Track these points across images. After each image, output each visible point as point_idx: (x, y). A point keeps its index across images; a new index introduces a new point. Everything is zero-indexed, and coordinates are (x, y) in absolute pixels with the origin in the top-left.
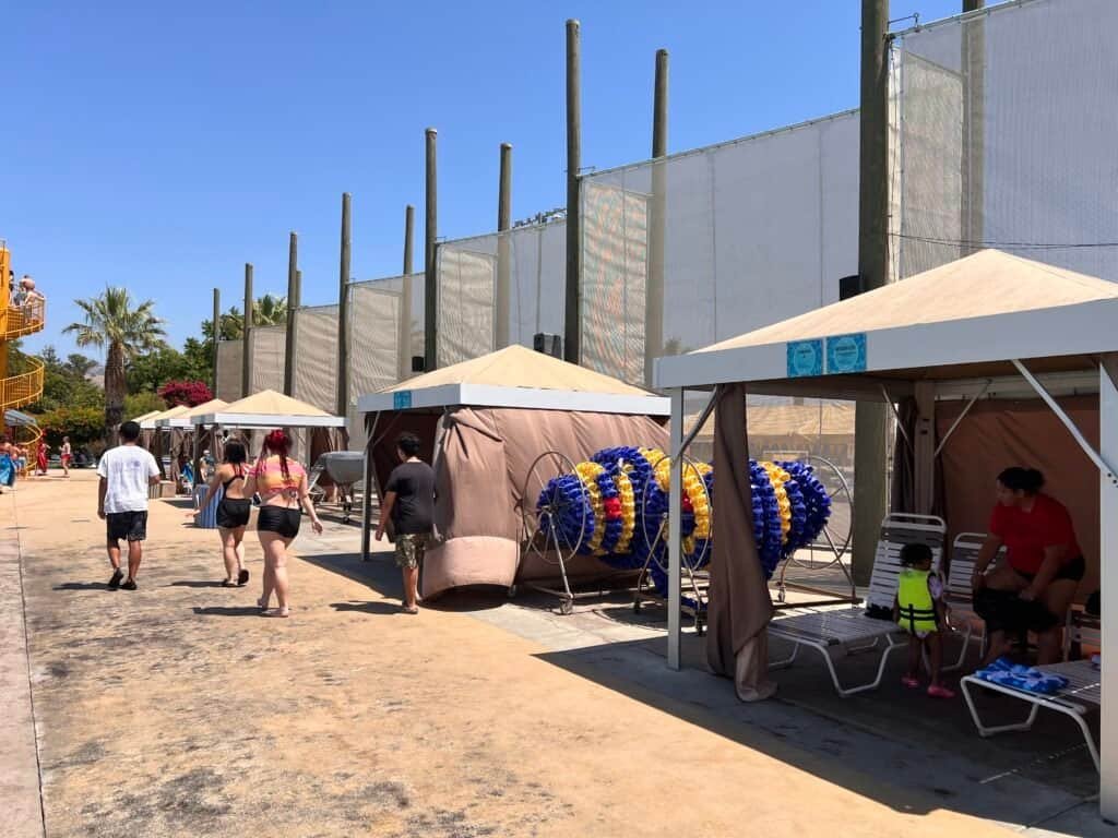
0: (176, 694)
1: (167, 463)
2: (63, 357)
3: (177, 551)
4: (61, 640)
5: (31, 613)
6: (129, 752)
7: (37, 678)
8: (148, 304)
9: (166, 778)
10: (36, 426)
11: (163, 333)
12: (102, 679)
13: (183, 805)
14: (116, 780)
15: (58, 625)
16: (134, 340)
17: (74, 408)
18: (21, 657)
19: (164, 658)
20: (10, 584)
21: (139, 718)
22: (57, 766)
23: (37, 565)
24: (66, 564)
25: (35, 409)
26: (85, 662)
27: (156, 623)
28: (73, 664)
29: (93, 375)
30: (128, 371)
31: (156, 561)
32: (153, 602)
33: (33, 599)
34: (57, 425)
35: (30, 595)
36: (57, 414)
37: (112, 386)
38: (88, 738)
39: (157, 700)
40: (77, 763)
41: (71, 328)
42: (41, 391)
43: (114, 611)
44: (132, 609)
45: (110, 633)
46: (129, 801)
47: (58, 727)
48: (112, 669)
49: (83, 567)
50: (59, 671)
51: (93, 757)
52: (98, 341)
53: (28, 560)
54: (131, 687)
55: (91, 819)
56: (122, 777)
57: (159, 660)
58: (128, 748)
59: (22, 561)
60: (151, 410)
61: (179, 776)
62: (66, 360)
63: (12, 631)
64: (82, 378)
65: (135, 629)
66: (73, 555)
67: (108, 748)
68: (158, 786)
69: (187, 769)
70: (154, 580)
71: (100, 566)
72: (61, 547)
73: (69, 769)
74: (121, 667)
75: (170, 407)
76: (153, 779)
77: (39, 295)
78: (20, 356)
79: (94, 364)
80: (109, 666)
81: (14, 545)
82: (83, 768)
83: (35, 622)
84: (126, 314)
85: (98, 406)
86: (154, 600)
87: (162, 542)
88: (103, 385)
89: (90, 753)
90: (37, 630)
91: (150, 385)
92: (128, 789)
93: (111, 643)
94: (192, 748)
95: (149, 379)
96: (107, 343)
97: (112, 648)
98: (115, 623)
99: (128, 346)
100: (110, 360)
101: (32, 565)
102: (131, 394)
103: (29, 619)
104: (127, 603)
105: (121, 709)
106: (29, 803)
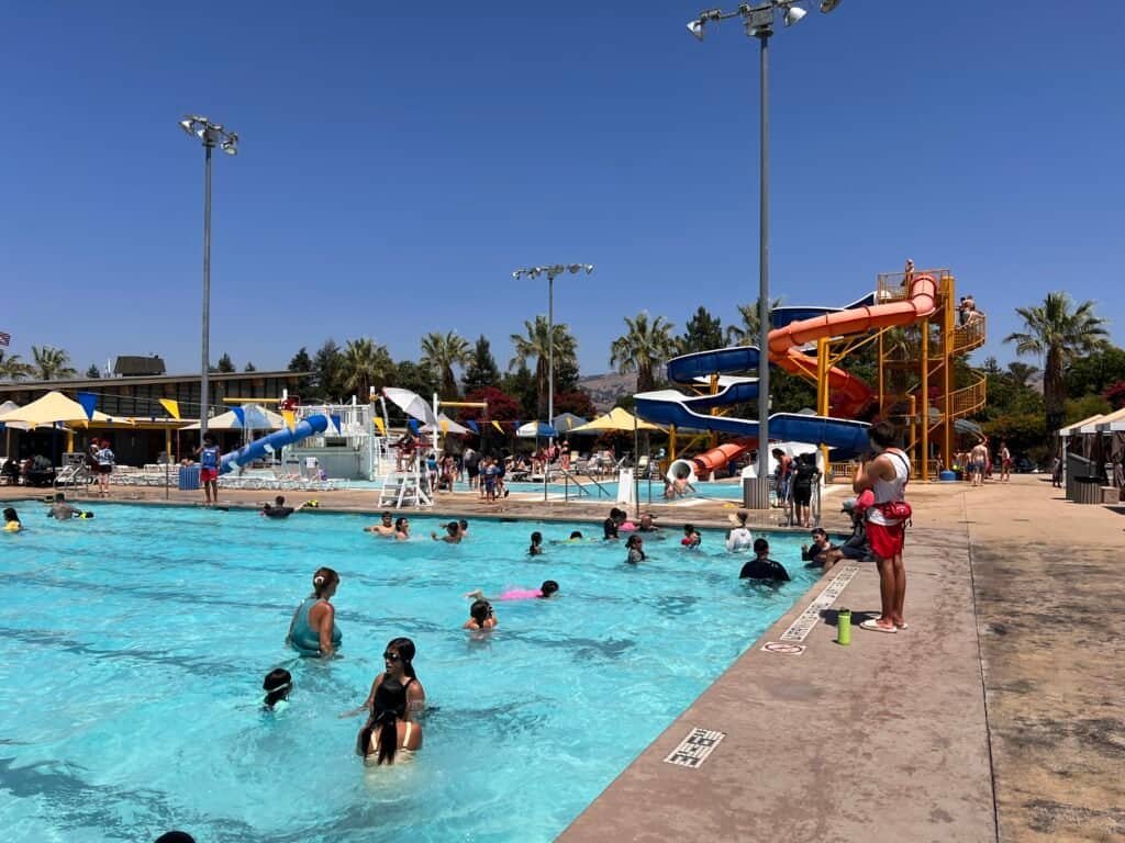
0: (1098, 665)
1: (1110, 469)
2: (1003, 366)
3: (1115, 554)
4: (1001, 609)
5: (979, 588)
6: (1053, 694)
7: (983, 631)
8: (1087, 306)
9: (1081, 717)
10: (980, 433)
11: (1104, 332)
12: (1034, 642)
13: (1093, 736)
14: (1041, 707)
15: (999, 599)
16: (1074, 342)
17: (1015, 415)
18: (971, 616)
19: (1089, 638)
20: (962, 564)
21: (1062, 674)
22: (997, 689)
23: (983, 552)
24: (1008, 554)
25: (980, 417)
26: (1021, 629)
27: (1085, 610)
28: (1010, 628)
29: (1035, 381)
30: (1069, 374)
31: (1090, 561)
32: (1084, 593)
33: (981, 577)
34: (1001, 432)
35: (978, 574)
36: (1001, 421)
37: (1052, 392)
38: (1021, 677)
39: (1079, 666)
40: (1011, 691)
41: (1010, 338)
42: (984, 401)
43: (1048, 596)
44: (1063, 596)
45: (1044, 612)
46: (1050, 723)
47: (999, 665)
48: (1043, 637)
49: (1022, 558)
50: (1000, 630)
51: (1024, 690)
52: (1037, 348)
53: (976, 548)
54: (1059, 652)
55: (1020, 724)
56: (1046, 707)
57: (1085, 638)
58: (1053, 693)
59: (973, 549)
60: (1093, 415)
61: (1093, 718)
62: (1006, 369)
63: (964, 597)
64: (1023, 386)
65: (1064, 612)
66: (1012, 548)
67: (1036, 687)
68: (1075, 720)
69: (1101, 716)
70: (1088, 576)
71: (1038, 559)
72: (1003, 540)
73: (1005, 693)
74: (1051, 637)
75: (1115, 409)
76: (1070, 715)
77: (980, 313)
78: (967, 369)
79: (1034, 370)
80: (1040, 634)
81: (965, 536)
82: (1015, 695)
83: (982, 594)
84: (1065, 319)
85: (1039, 412)
86: (1085, 592)
87: (1099, 545)
88: (1042, 391)
89: (1022, 687)
90: (983, 600)
91: (1093, 387)
92: (1051, 715)
93: (1044, 619)
94: (1107, 704)
95: (1091, 381)
96: (1046, 349)
97: (1044, 622)
98: (1048, 605)
99: (1067, 350)
100: (1048, 366)
101: (980, 552)
102: (1073, 398)
103: (977, 591)
104: (1060, 591)
105: (1047, 665)
106: (976, 704)
